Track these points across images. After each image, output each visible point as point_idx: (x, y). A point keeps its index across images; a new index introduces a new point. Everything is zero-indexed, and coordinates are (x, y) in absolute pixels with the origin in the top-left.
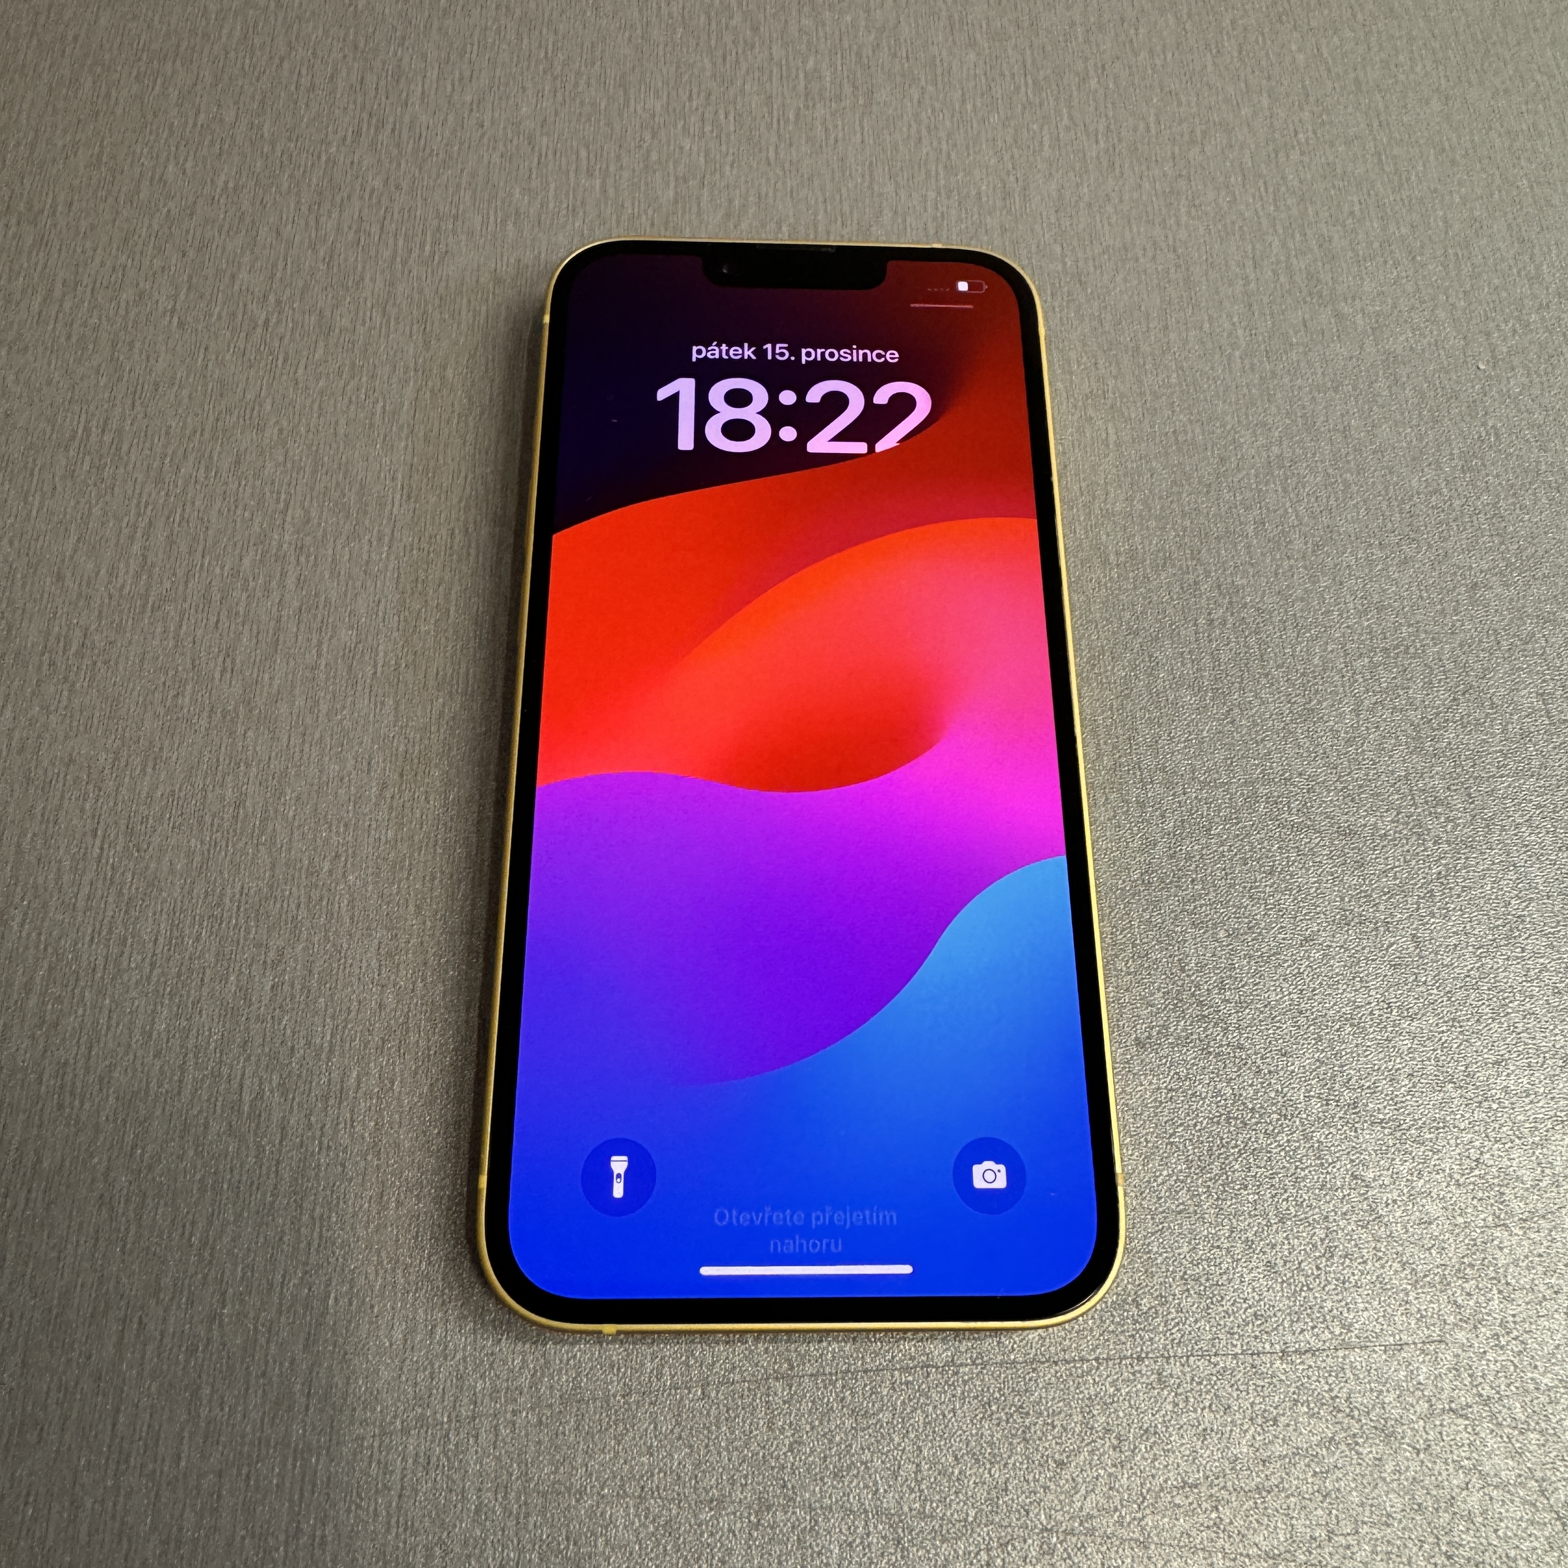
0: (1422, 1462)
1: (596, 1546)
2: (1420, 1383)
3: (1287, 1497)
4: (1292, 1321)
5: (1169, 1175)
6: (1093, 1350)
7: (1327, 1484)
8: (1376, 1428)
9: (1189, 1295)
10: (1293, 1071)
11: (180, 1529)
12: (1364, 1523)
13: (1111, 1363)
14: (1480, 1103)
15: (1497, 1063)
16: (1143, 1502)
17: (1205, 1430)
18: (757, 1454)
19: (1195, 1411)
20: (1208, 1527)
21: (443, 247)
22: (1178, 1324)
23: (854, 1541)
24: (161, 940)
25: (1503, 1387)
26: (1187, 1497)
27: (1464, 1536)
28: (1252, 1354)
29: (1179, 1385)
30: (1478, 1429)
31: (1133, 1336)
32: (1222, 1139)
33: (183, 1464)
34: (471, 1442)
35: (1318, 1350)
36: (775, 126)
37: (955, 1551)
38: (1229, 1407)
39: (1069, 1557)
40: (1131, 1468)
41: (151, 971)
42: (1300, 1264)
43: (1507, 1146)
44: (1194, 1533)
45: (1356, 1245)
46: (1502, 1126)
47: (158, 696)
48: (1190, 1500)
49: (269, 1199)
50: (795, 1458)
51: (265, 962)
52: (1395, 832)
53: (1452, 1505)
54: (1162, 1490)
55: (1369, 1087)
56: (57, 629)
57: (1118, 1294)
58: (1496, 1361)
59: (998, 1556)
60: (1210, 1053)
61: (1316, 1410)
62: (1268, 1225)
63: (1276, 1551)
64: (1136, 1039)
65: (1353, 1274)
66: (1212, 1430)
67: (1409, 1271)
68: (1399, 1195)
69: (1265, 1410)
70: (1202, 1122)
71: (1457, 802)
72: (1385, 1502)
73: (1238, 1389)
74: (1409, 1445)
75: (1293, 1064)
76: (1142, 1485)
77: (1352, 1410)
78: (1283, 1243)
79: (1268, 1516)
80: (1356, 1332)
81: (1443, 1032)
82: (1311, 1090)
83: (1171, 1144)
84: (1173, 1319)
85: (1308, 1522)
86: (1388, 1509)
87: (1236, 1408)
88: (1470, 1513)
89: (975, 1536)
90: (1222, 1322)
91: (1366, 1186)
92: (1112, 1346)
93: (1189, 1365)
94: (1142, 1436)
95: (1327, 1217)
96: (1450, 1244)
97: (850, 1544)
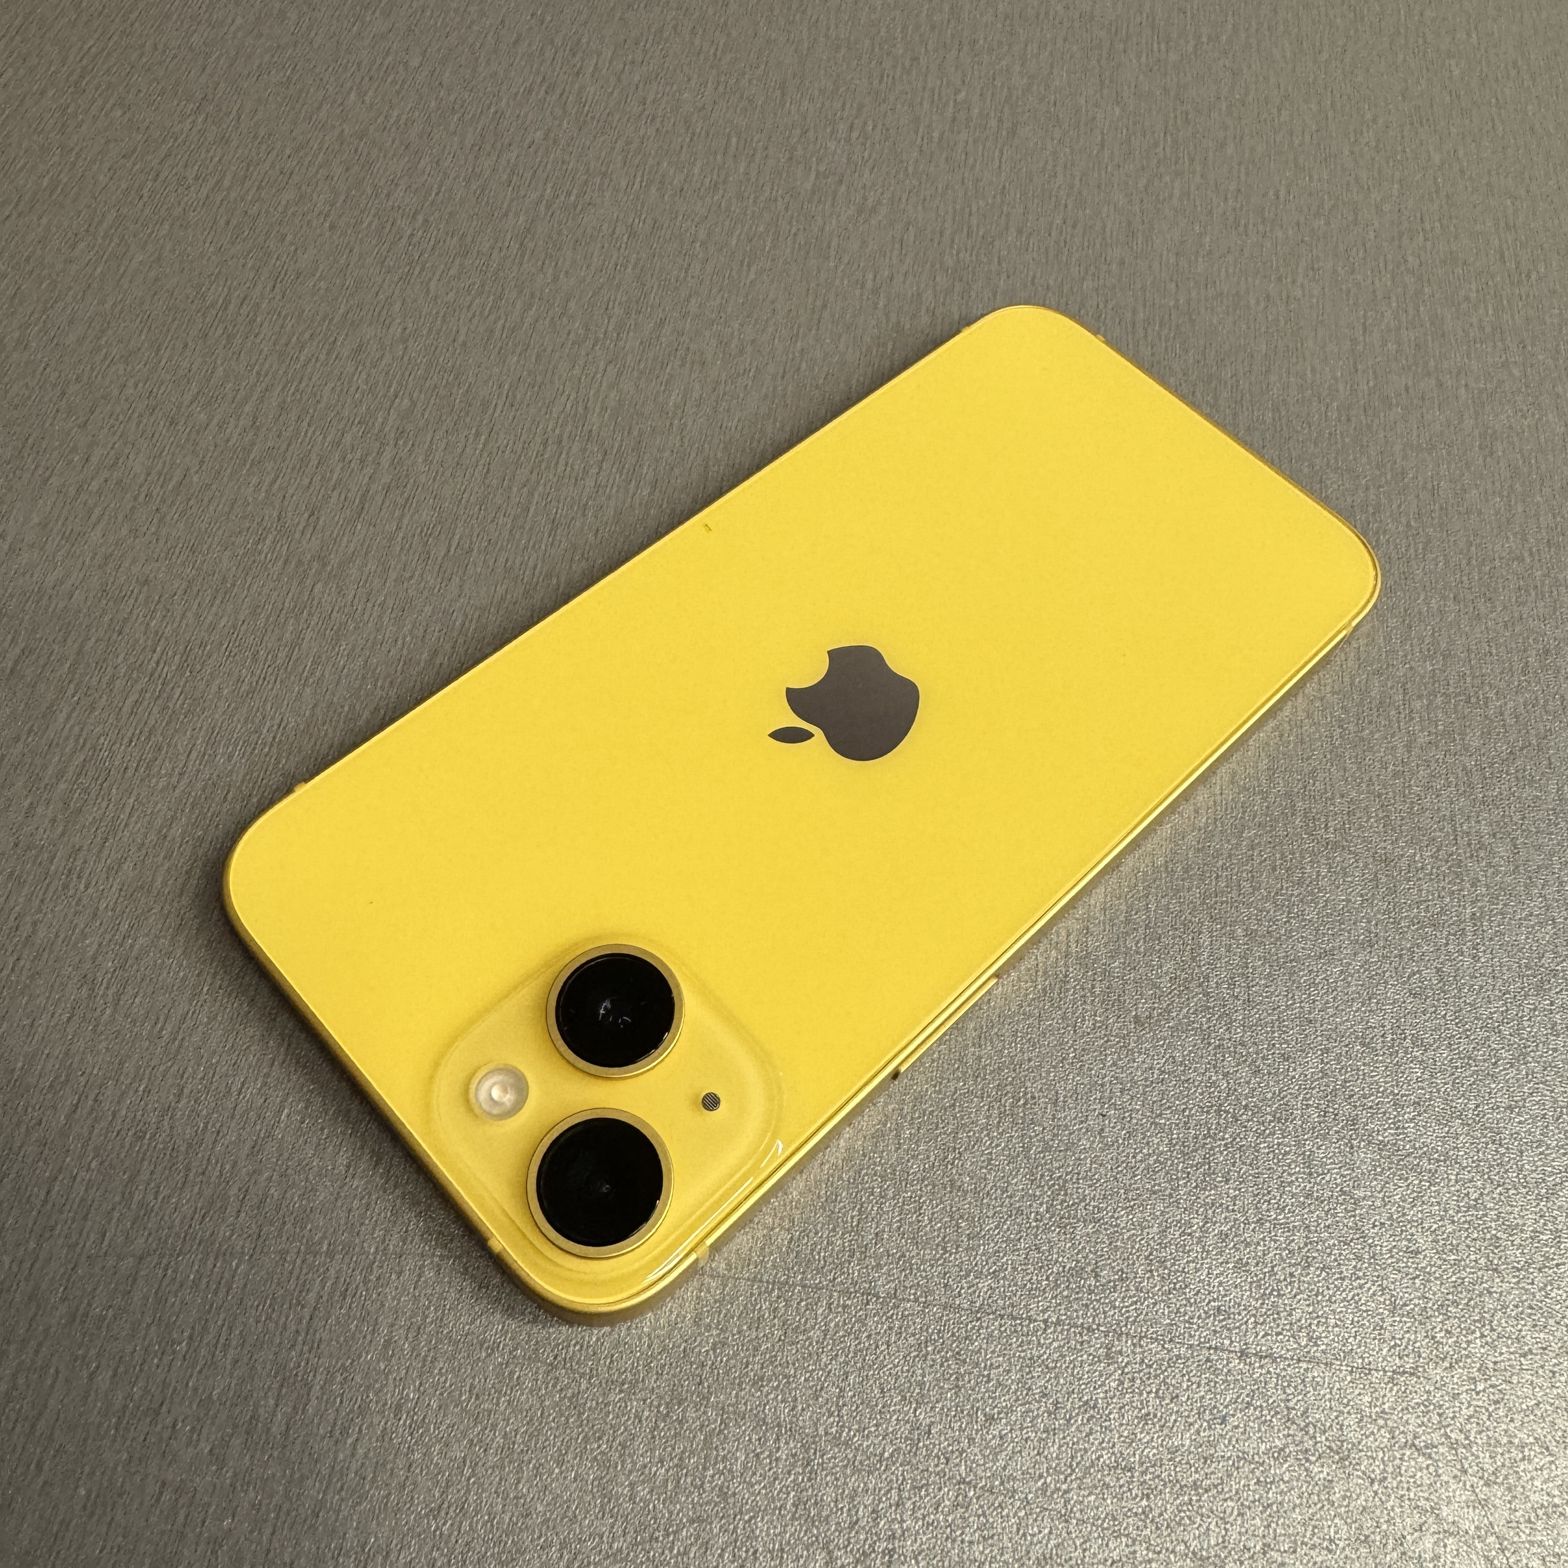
0: (1376, 1493)
1: (498, 1404)
2: (1383, 1412)
3: (1225, 1500)
4: (1256, 1323)
5: (1149, 1155)
6: (1044, 1311)
7: (1270, 1495)
8: (1329, 1447)
9: (1153, 1276)
10: (1293, 1077)
11: (89, 1305)
12: (1303, 1543)
13: (1059, 1329)
14: (1487, 1144)
15: (1510, 1108)
16: (1071, 1475)
17: (1149, 1414)
18: (679, 1346)
19: (1141, 1394)
20: (1136, 1514)
21: (587, 199)
22: (1136, 1303)
23: (762, 1453)
25: (1473, 1433)
26: (1118, 1479)
28: (1210, 1348)
29: (1127, 1363)
30: (1440, 1471)
31: (1087, 1306)
32: (1209, 1129)
33: (106, 1242)
34: (393, 1277)
35: (1280, 1357)
36: (918, 142)
37: (865, 1484)
38: (1177, 1396)
39: (984, 1514)
40: (1064, 1438)
41: (179, 780)
42: (1273, 1267)
43: (1511, 1192)
44: (1120, 1518)
45: (1336, 1260)
46: (1507, 1171)
48: (1121, 1482)
50: (716, 1357)
52: (1432, 868)
53: (1402, 1544)
54: (1092, 1465)
55: (1371, 1107)
57: (1078, 1262)
58: (1470, 1405)
59: (910, 1498)
60: (1209, 1044)
61: (1268, 1418)
62: (1247, 1223)
63: (1204, 1553)
64: (1136, 1016)
65: (1328, 1289)
66: (1155, 1416)
67: (1388, 1297)
68: (1389, 1219)
69: (1215, 1407)
70: (1191, 1109)
71: (1502, 850)
72: (1329, 1527)
73: (1189, 1380)
74: (1364, 1473)
75: (1295, 1070)
76: (1072, 1457)
77: (1307, 1426)
78: (1258, 1243)
79: (1202, 1516)
80: (1323, 1347)
81: (1457, 1068)
82: (1310, 1099)
83: (1156, 1124)
84: (1130, 1297)
85: (1243, 1530)
86: (1332, 1534)
87: (1184, 1399)
88: (1420, 1556)
89: (888, 1473)
90: (1182, 1310)
91: (1355, 1204)
92: (1062, 1312)
93: (1141, 1346)
94: (1080, 1407)
95: (1308, 1227)
96: (1436, 1278)
97: (757, 1455)
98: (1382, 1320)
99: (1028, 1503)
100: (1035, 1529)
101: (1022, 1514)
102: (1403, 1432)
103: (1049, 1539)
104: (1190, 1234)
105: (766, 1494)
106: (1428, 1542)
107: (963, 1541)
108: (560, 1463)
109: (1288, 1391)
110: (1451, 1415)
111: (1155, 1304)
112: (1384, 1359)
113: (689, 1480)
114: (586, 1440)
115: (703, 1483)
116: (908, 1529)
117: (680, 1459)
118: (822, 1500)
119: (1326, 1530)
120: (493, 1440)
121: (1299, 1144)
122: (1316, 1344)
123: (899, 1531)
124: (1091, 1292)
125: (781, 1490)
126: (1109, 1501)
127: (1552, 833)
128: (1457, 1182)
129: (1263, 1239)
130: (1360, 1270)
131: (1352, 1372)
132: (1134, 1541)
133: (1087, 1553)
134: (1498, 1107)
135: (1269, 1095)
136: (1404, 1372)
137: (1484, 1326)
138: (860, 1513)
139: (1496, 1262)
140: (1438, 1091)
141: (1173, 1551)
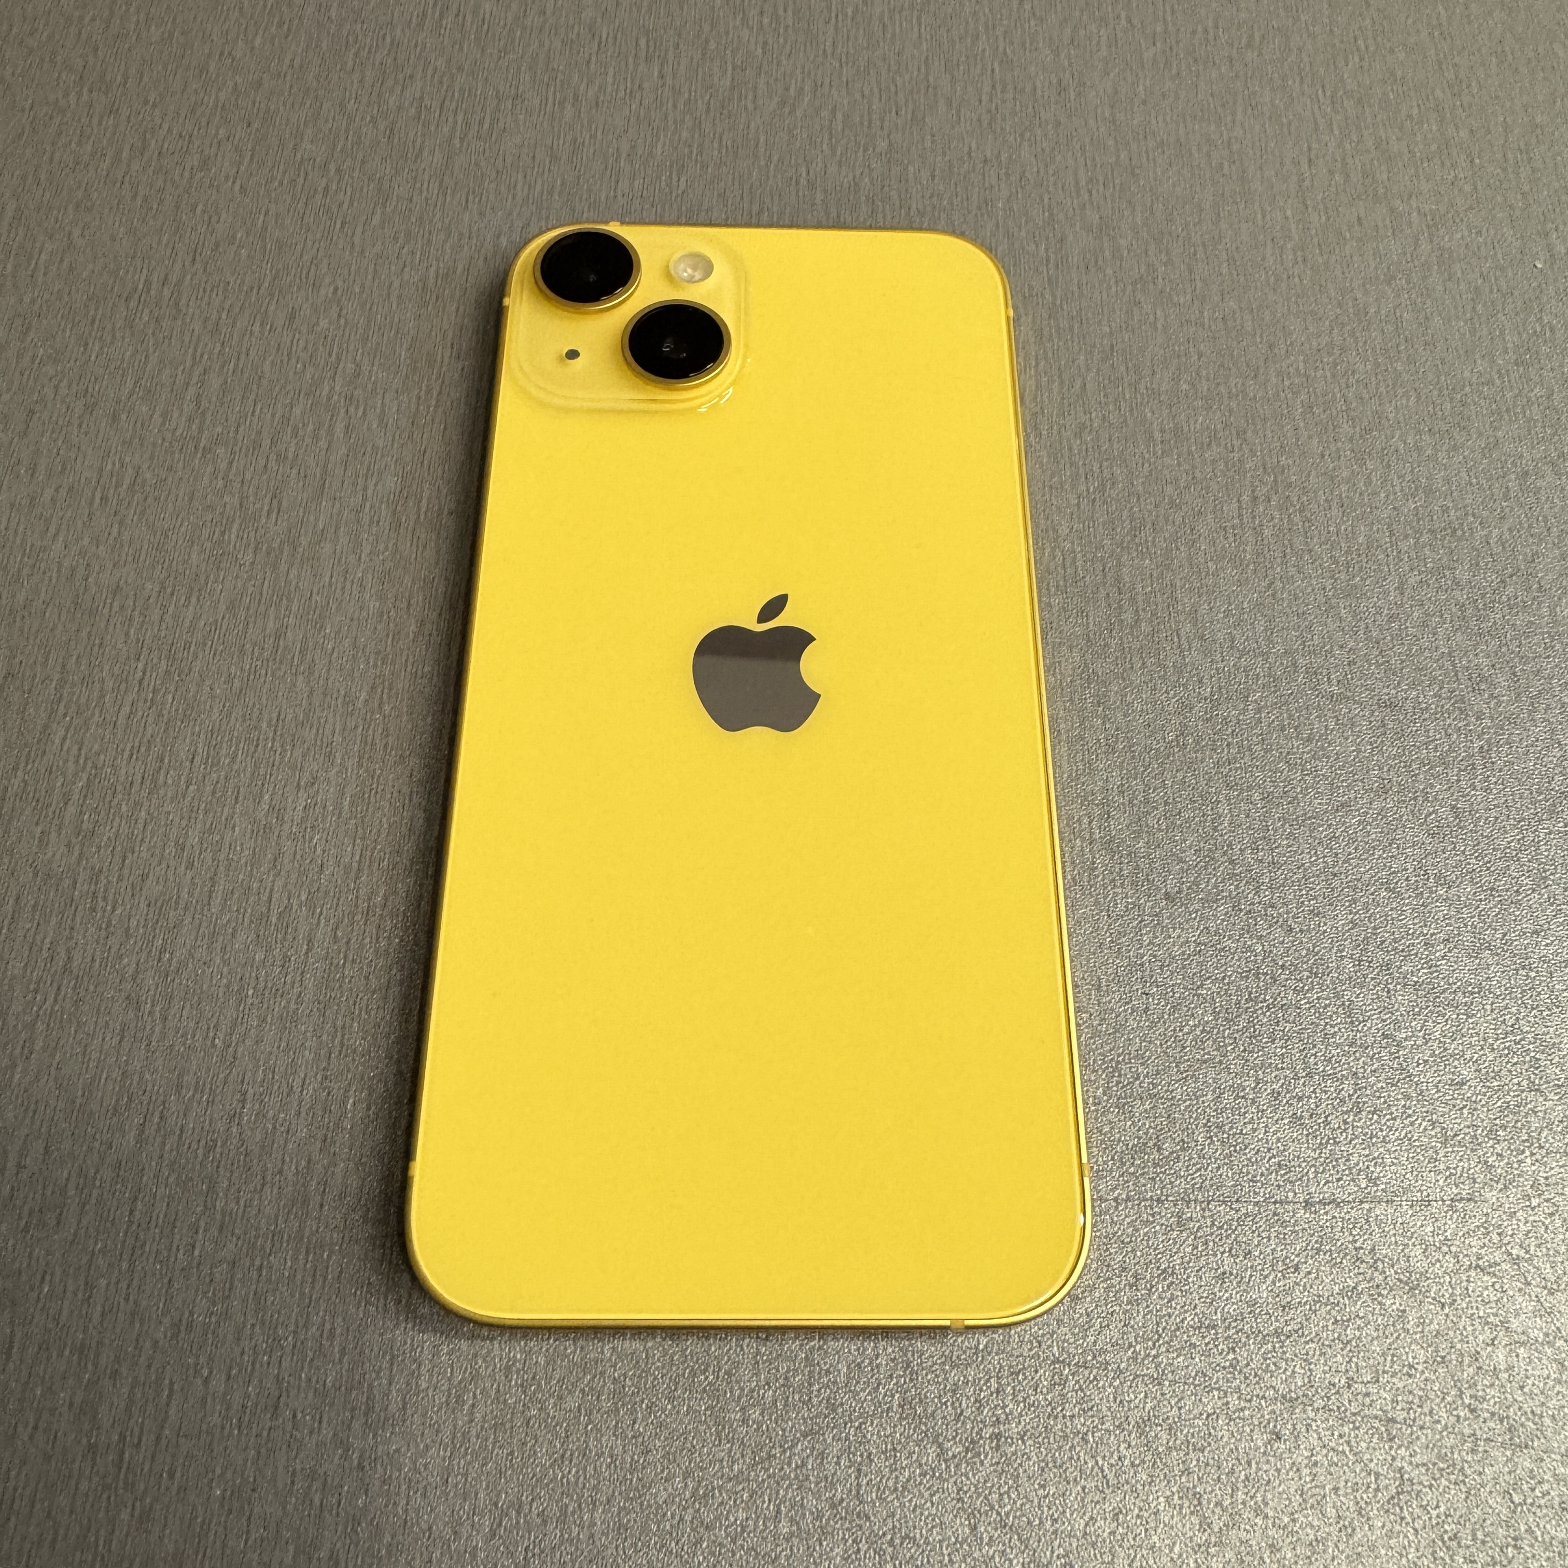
0: (1447, 1315)
1: (602, 1352)
2: (1446, 1239)
3: (1307, 1343)
4: (1316, 1172)
5: (1195, 1025)
6: (1113, 1190)
7: (1348, 1332)
8: (1399, 1280)
9: (1212, 1142)
10: (1325, 932)
11: (191, 1313)
12: (1384, 1372)
13: (1130, 1204)
14: (1517, 970)
15: (1536, 932)
16: (1158, 1340)
17: (1224, 1273)
19: (1215, 1255)
20: (1224, 1368)
21: (501, 125)
22: (1199, 1169)
23: (863, 1362)
24: (198, 759)
25: (1532, 1248)
26: (1203, 1338)
27: (1488, 1391)
28: (1275, 1203)
29: (1199, 1228)
30: (1506, 1287)
31: (1153, 1179)
32: (1250, 993)
33: (197, 1253)
35: (1343, 1201)
36: (833, 21)
37: (965, 1377)
38: (1250, 1252)
39: (1081, 1389)
40: (1148, 1306)
41: (187, 787)
42: (1326, 1117)
43: (1545, 1014)
44: (1209, 1373)
45: (1385, 1102)
46: (1540, 993)
47: (206, 533)
48: (1207, 1340)
49: (293, 1006)
51: (298, 784)
52: (1437, 706)
53: (1477, 1360)
54: (1178, 1329)
55: (1403, 951)
56: (109, 467)
57: (1139, 1138)
58: (1527, 1222)
59: (1009, 1384)
60: (1241, 910)
61: (1339, 1260)
62: (1296, 1078)
63: (1293, 1395)
64: (1166, 894)
65: (1381, 1130)
66: (1231, 1274)
67: (1439, 1129)
68: (1431, 1056)
69: (1286, 1257)
70: (1230, 976)
71: (1502, 680)
72: (1407, 1353)
73: (1259, 1235)
74: (1434, 1299)
75: (1325, 924)
76: (1158, 1324)
77: (1376, 1262)
78: (1310, 1097)
79: (1287, 1360)
80: (1383, 1186)
81: (1481, 900)
82: (1343, 950)
83: (1199, 995)
84: (1194, 1165)
85: (1327, 1368)
86: (1411, 1360)
87: (1257, 1254)
88: (1495, 1369)
89: (986, 1363)
90: (1245, 1170)
91: (1397, 1045)
92: (1131, 1188)
93: (1210, 1210)
94: (1159, 1275)
95: (1355, 1073)
96: (1483, 1106)
97: (859, 1365)
98: (1436, 1152)
99: (1121, 1372)
100: (1132, 1396)
101: (1117, 1383)
102: (1467, 1255)
103: (1145, 1403)
104: (1243, 1097)
105: (872, 1400)
106: (1501, 1355)
107: (1064, 1417)
108: (671, 1400)
109: (1354, 1233)
110: (1510, 1233)
111: (1218, 1168)
112: (1442, 1190)
113: (797, 1397)
114: (693, 1374)
115: (810, 1399)
116: (1011, 1413)
117: (786, 1378)
118: (926, 1397)
119: (1404, 1357)
120: (603, 1386)
121: (1337, 996)
122: (1376, 1185)
123: (1003, 1416)
124: (1156, 1165)
125: (885, 1395)
126: (1197, 1360)
127: (1549, 657)
128: (1492, 1011)
129: (1314, 1092)
130: (1410, 1108)
131: (1412, 1206)
132: (1226, 1393)
133: (1183, 1411)
134: (1524, 933)
135: (1304, 953)
136: (1462, 1199)
137: (1532, 1144)
138: (964, 1405)
139: (1537, 1082)
140: (1466, 926)
141: (1264, 1397)
